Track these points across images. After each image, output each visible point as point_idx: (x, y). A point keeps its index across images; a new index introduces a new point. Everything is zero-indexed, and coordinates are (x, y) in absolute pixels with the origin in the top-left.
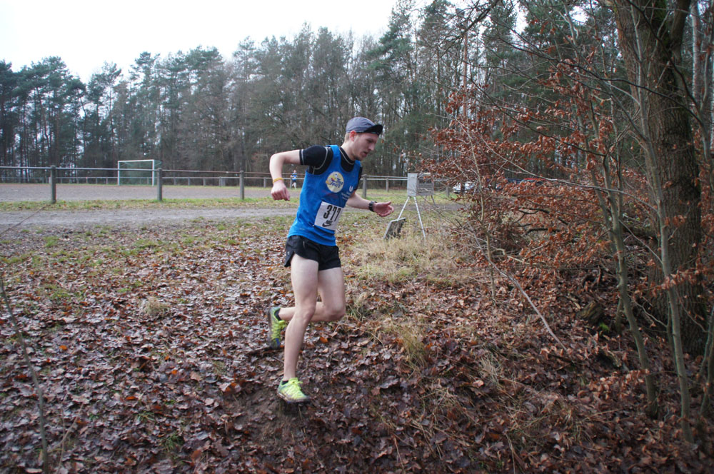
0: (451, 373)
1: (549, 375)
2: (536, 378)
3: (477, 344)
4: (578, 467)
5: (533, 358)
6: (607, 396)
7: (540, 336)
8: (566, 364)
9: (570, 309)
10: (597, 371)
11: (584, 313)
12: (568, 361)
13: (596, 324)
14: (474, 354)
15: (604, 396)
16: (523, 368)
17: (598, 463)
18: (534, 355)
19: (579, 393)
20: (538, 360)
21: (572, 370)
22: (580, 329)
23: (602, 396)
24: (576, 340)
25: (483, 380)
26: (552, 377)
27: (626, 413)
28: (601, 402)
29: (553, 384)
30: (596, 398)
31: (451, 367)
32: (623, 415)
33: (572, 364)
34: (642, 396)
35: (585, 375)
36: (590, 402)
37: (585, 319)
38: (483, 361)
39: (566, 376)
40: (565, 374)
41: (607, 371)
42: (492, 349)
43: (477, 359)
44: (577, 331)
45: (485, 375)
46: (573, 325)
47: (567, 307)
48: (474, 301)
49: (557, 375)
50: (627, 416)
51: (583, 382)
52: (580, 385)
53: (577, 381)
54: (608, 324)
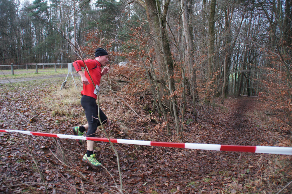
0: (112, 131)
1: (139, 128)
2: (136, 129)
3: (117, 121)
4: (155, 152)
6: (157, 132)
7: (134, 116)
8: (143, 124)
9: (139, 107)
10: (152, 125)
11: (144, 108)
13: (148, 111)
14: (117, 124)
15: (156, 132)
16: (131, 127)
17: (159, 150)
18: (133, 122)
19: (149, 132)
20: (135, 124)
22: (144, 113)
23: (155, 132)
24: (144, 116)
25: (122, 131)
27: (163, 135)
28: (155, 133)
29: (141, 130)
30: (154, 132)
31: (111, 129)
32: (162, 136)
33: (145, 124)
34: (165, 130)
35: (149, 127)
36: (153, 134)
37: (144, 110)
38: (120, 126)
40: (144, 127)
41: (155, 124)
42: (121, 122)
43: (118, 125)
44: (143, 114)
45: (122, 130)
46: (141, 112)
47: (138, 107)
48: (108, 108)
49: (142, 127)
50: (163, 136)
51: (149, 129)
52: (148, 129)
53: (147, 128)
54: (151, 110)
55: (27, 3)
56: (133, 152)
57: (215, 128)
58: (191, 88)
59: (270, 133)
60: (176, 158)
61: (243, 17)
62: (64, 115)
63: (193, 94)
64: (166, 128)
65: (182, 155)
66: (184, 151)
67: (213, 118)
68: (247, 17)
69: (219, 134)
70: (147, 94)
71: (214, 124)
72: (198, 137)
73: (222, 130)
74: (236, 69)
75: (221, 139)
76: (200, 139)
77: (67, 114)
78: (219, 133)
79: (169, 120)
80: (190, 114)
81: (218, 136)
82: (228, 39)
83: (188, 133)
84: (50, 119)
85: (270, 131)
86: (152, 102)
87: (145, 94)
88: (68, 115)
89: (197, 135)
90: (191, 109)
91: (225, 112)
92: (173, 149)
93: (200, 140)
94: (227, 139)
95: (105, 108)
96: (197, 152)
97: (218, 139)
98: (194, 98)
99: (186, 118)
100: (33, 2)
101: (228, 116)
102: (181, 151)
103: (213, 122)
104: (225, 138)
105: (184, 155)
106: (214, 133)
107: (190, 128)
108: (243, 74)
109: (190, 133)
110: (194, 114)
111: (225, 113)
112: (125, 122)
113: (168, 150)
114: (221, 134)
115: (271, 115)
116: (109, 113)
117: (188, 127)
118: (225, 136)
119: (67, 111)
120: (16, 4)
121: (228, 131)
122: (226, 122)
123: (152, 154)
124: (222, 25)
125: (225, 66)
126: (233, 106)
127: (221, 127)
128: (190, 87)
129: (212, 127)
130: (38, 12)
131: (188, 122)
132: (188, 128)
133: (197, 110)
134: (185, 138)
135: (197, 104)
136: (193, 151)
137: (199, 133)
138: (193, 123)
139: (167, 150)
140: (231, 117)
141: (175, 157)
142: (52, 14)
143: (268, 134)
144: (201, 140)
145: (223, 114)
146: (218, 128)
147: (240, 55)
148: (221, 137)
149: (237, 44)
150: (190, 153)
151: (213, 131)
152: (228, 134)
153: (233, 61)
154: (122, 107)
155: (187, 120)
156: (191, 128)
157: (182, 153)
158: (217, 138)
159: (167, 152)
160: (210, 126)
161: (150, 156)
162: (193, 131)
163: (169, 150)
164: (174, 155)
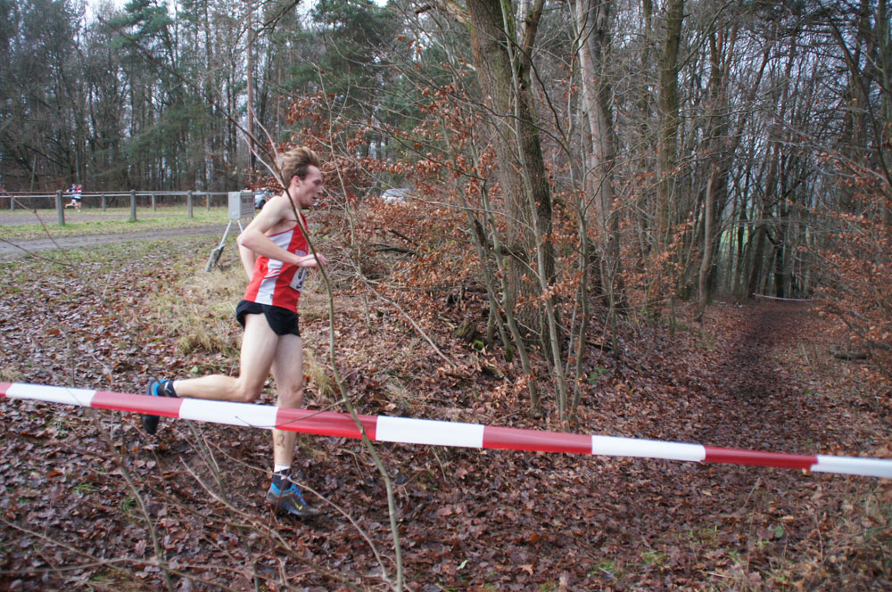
0: (362, 402)
1: (446, 393)
2: (435, 396)
3: (377, 370)
4: (492, 466)
5: (427, 378)
6: (498, 405)
7: (428, 357)
8: (458, 380)
9: (445, 330)
10: (483, 384)
11: (460, 332)
12: (459, 377)
13: (472, 341)
14: (378, 380)
15: (495, 406)
16: (421, 389)
17: (506, 462)
18: (428, 375)
19: (474, 406)
20: (433, 380)
21: (463, 386)
22: (459, 347)
23: (494, 406)
24: (459, 358)
25: (394, 402)
26: (448, 394)
27: (516, 417)
28: (494, 410)
29: (451, 400)
30: (489, 407)
31: (361, 396)
32: (514, 419)
33: (462, 380)
34: (524, 401)
35: (476, 389)
36: (486, 411)
37: (461, 338)
38: (388, 386)
39: (460, 392)
40: (458, 389)
41: (492, 383)
42: (391, 373)
43: (382, 385)
44: (457, 349)
45: (394, 398)
46: (452, 344)
47: (441, 327)
48: (349, 331)
49: (452, 392)
50: (517, 420)
51: (475, 396)
52: (473, 398)
53: (470, 395)
54: (480, 340)
55: (107, 8)
56: (425, 467)
57: (676, 395)
58: (604, 271)
59: (848, 415)
60: (556, 486)
61: (766, 56)
62: (216, 350)
63: (611, 291)
64: (525, 394)
65: (574, 477)
66: (581, 465)
67: (670, 364)
68: (778, 55)
69: (690, 415)
70: (468, 290)
71: (672, 385)
72: (625, 422)
73: (699, 403)
74: (743, 217)
75: (695, 430)
76: (630, 430)
77: (225, 346)
78: (689, 412)
79: (537, 370)
80: (600, 353)
81: (686, 422)
82: (720, 123)
83: (594, 412)
84: (174, 361)
85: (846, 410)
86: (485, 313)
87: (464, 289)
88: (230, 350)
89: (623, 416)
90: (603, 338)
91: (708, 347)
92: (547, 459)
93: (630, 433)
94: (713, 432)
95: (341, 331)
96: (621, 469)
97: (686, 429)
98: (613, 303)
99: (589, 365)
100: (127, 5)
101: (715, 360)
102: (573, 465)
103: (671, 379)
104: (708, 426)
105: (583, 477)
106: (673, 411)
107: (600, 395)
108: (764, 230)
109: (598, 411)
110: (613, 353)
111: (706, 349)
112: (401, 375)
113: (532, 463)
114: (695, 416)
115: (850, 359)
116: (353, 347)
117: (593, 391)
118: (707, 422)
119: (227, 337)
120: (73, 11)
121: (718, 407)
122: (710, 379)
123: (483, 473)
124: (700, 79)
125: (710, 206)
126: (732, 329)
127: (693, 392)
128: (601, 268)
129: (669, 392)
130: (142, 34)
131: (594, 376)
132: (593, 395)
133: (622, 341)
134: (584, 425)
135: (623, 323)
136: (610, 466)
137: (626, 412)
138: (611, 380)
139: (528, 462)
140: (725, 364)
141: (555, 483)
142: (183, 42)
143: (839, 417)
144: (633, 432)
145: (700, 353)
146: (686, 396)
147: (754, 173)
148: (696, 425)
149: (746, 138)
150: (601, 472)
151: (672, 406)
152: (715, 414)
153: (733, 189)
154: (392, 328)
155: (591, 369)
156: (604, 394)
157: (575, 472)
158: (682, 429)
159: (530, 469)
160: (661, 389)
161: (478, 481)
162: (610, 406)
163: (536, 461)
164: (552, 477)
